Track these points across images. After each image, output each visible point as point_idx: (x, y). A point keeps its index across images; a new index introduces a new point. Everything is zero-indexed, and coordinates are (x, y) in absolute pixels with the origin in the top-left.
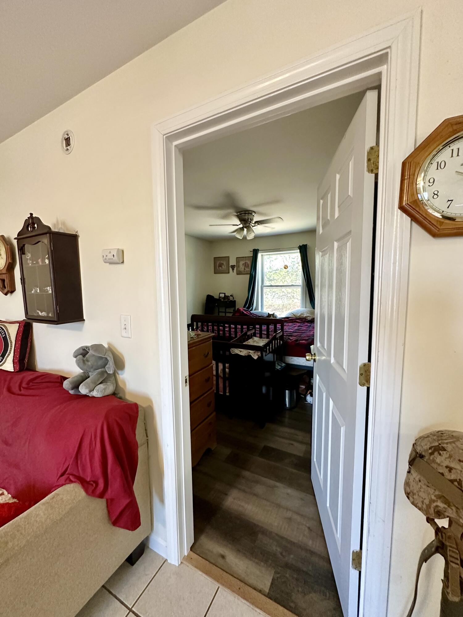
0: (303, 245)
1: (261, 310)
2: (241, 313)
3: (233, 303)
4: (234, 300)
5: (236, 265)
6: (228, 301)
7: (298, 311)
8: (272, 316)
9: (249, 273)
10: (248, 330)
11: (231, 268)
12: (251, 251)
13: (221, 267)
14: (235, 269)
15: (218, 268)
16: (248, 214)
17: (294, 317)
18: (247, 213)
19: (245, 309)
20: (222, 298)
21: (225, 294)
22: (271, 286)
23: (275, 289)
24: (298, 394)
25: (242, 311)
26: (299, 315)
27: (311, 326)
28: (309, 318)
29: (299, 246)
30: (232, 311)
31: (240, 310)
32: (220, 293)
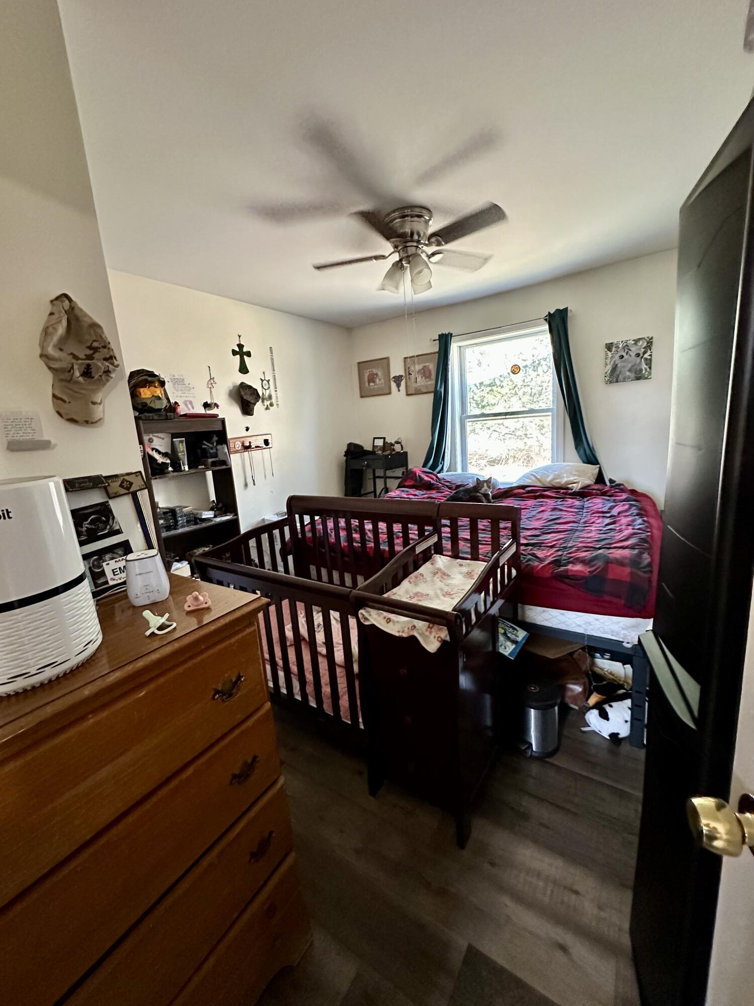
0: (558, 311)
1: (463, 471)
2: (418, 479)
3: (401, 459)
4: (405, 450)
5: (404, 375)
6: (390, 455)
7: (546, 468)
8: (485, 484)
9: (433, 389)
10: (422, 536)
11: (395, 382)
12: (435, 340)
13: (374, 382)
14: (403, 383)
15: (367, 385)
16: (412, 216)
17: (539, 484)
18: (407, 216)
19: (426, 470)
20: (379, 448)
21: (384, 438)
22: (483, 415)
23: (491, 423)
24: (565, 710)
25: (419, 476)
26: (549, 479)
27: (583, 508)
28: (574, 485)
29: (547, 313)
30: (400, 475)
31: (415, 473)
32: (375, 438)
